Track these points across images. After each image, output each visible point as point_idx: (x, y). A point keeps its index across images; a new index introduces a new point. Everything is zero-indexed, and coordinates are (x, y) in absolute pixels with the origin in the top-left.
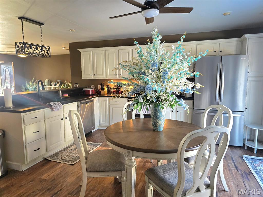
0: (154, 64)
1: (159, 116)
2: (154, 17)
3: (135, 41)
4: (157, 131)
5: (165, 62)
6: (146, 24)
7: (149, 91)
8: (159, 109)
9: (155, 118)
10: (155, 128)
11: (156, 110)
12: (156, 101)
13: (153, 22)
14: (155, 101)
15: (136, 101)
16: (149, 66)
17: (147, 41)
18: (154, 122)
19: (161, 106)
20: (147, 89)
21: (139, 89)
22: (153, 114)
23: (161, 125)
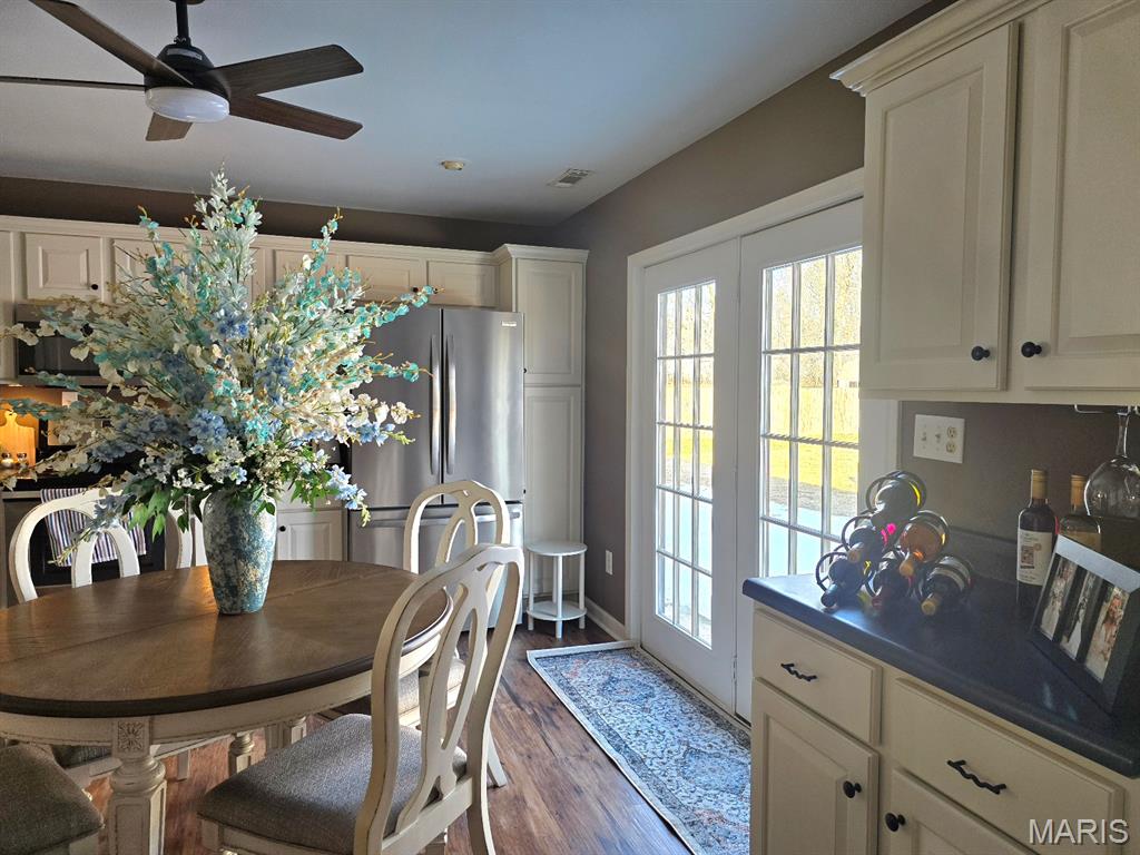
0: (231, 323)
1: (249, 548)
3: (144, 218)
4: (239, 611)
5: (275, 319)
6: (147, 139)
7: (217, 440)
8: (248, 517)
9: (229, 557)
10: (228, 604)
11: (233, 521)
12: (245, 479)
13: (181, 136)
14: (238, 483)
15: (139, 487)
16: (204, 328)
17: (187, 219)
18: (228, 577)
19: (258, 505)
20: (205, 430)
21: (146, 433)
22: (222, 541)
23: (258, 584)
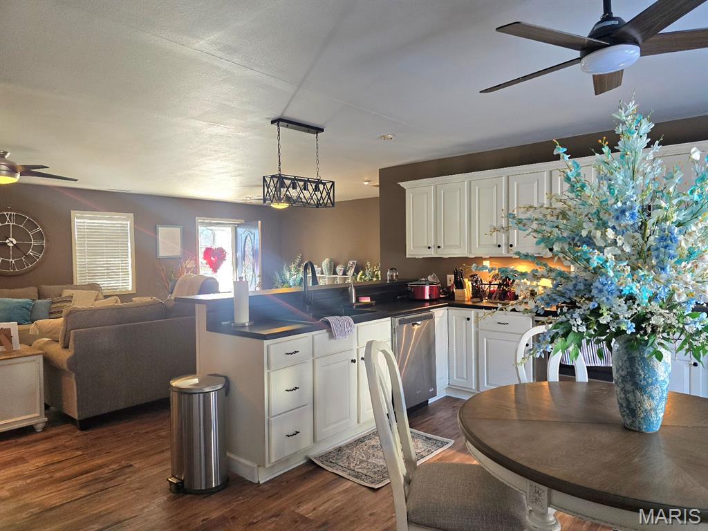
0: (623, 212)
1: (643, 383)
2: (622, 71)
3: (558, 146)
4: (637, 429)
5: (663, 204)
6: (596, 94)
7: (608, 299)
8: (643, 358)
9: (629, 387)
10: (629, 422)
11: (631, 360)
12: (634, 331)
13: (618, 84)
14: (629, 332)
15: (562, 326)
16: (605, 217)
17: (600, 141)
18: (627, 400)
19: (651, 350)
20: (601, 291)
21: (570, 291)
22: (623, 373)
23: (653, 413)
